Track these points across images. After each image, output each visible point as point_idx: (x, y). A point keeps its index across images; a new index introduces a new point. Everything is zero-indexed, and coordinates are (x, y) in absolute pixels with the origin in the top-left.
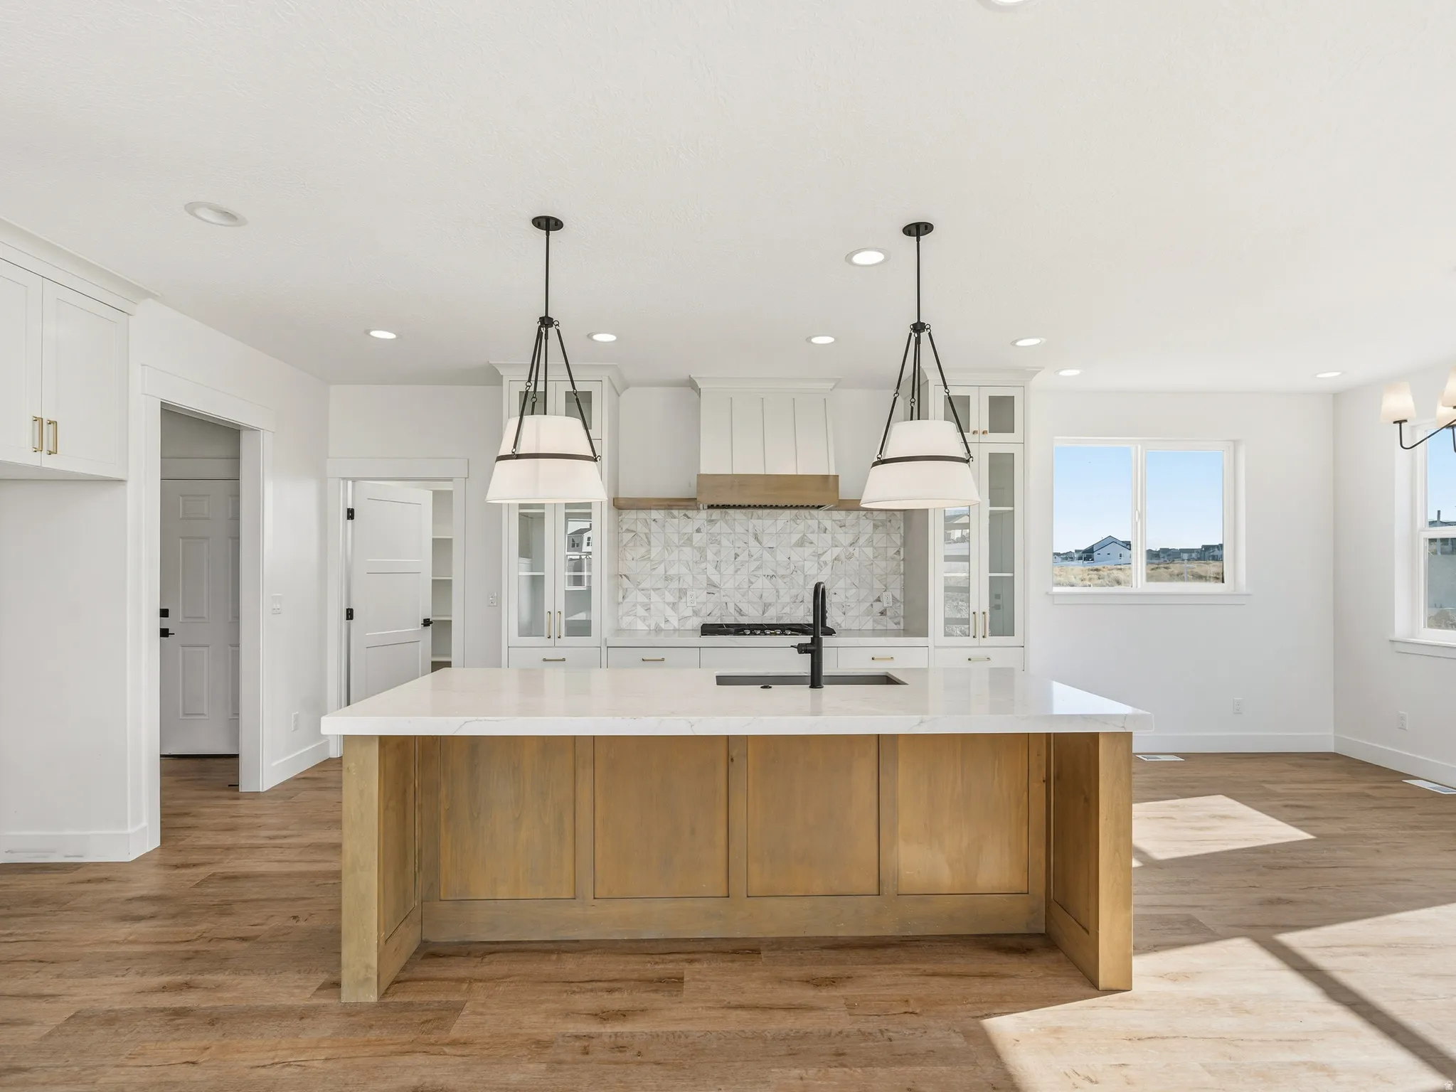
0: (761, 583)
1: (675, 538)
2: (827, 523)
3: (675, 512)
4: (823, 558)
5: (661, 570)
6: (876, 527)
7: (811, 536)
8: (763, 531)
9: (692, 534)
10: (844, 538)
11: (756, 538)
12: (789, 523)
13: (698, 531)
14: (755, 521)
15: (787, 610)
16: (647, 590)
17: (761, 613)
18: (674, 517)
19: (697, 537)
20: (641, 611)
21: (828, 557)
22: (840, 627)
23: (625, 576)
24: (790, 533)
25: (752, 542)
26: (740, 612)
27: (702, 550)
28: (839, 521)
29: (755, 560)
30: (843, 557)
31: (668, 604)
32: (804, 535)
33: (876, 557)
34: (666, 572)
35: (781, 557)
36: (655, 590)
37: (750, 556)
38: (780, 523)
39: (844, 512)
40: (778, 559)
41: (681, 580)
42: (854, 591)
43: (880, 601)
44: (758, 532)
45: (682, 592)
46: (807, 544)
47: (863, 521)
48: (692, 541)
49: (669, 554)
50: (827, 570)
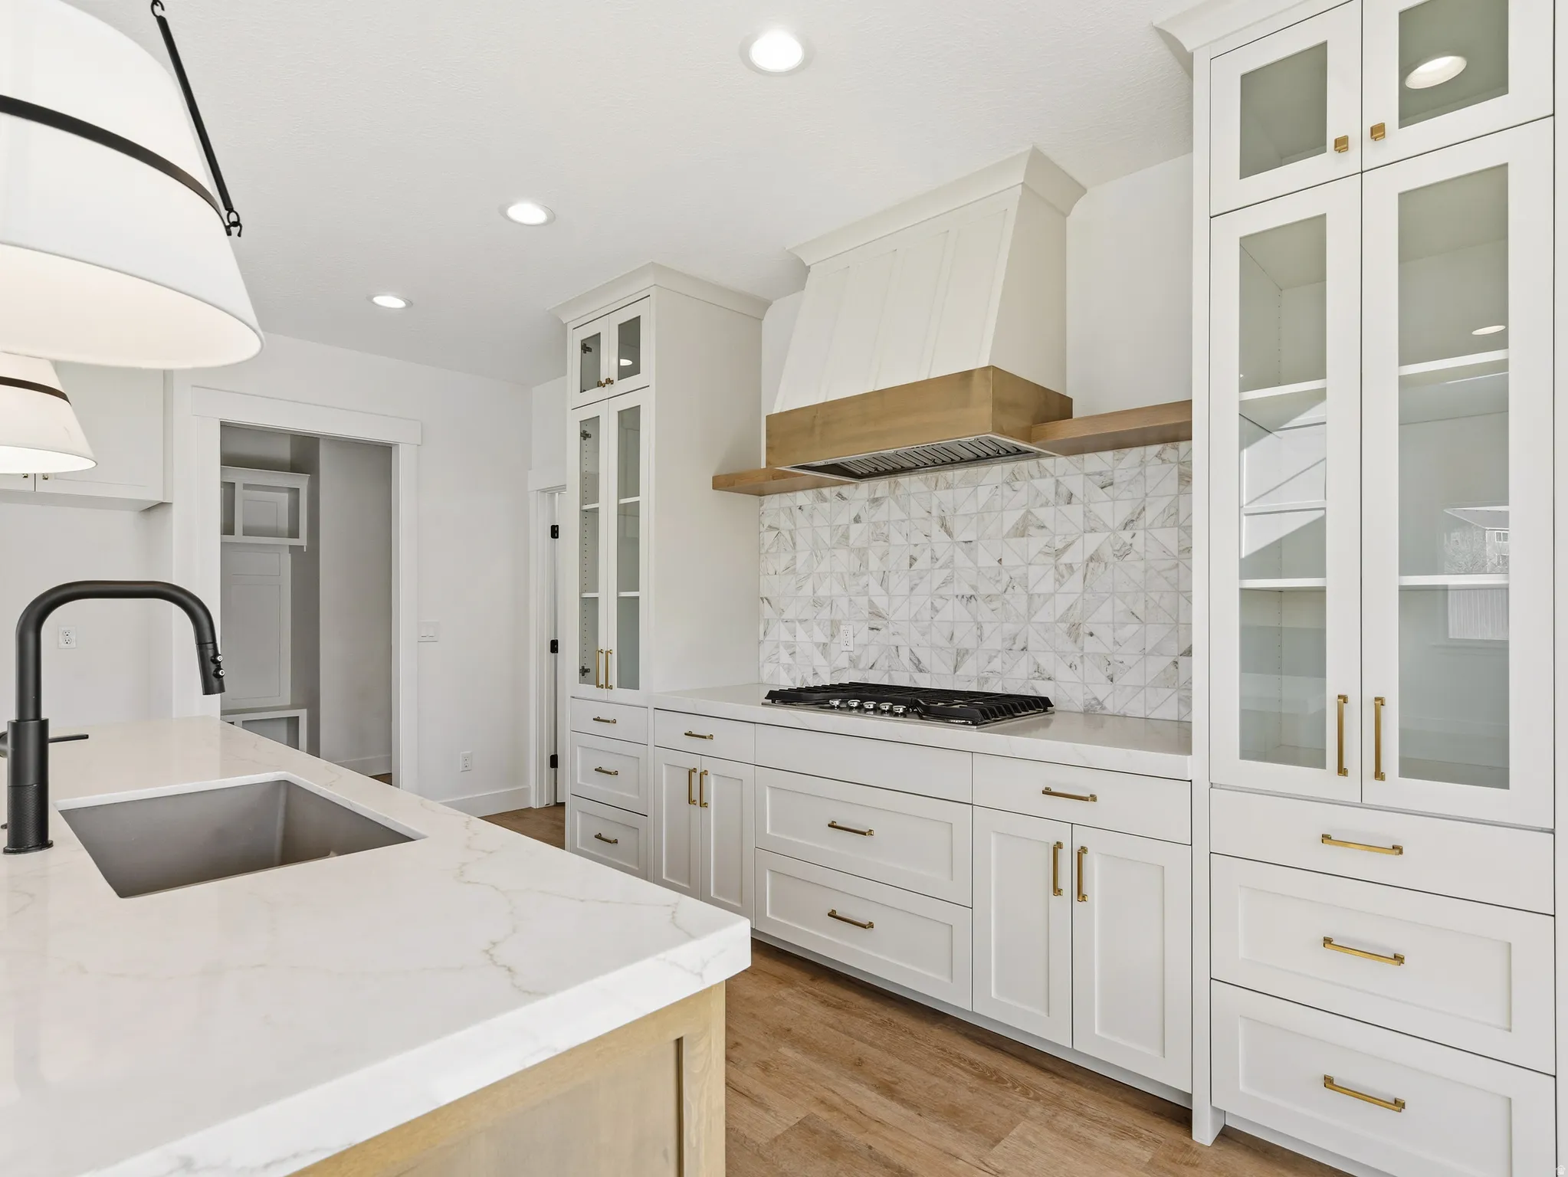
0: (953, 610)
1: (825, 535)
2: (1075, 483)
3: (826, 491)
4: (1066, 559)
5: (807, 589)
7: (1043, 514)
8: (955, 510)
9: (848, 527)
10: (1112, 510)
11: (944, 526)
12: (999, 492)
13: (857, 520)
14: (943, 495)
15: (996, 665)
16: (792, 621)
17: (952, 669)
18: (824, 500)
19: (855, 530)
20: (785, 658)
21: (1075, 556)
22: (1103, 708)
23: (767, 599)
24: (1003, 510)
25: (936, 529)
26: (918, 666)
27: (861, 553)
28: (1100, 474)
29: (941, 567)
30: (1108, 553)
31: (817, 645)
32: (1029, 512)
34: (814, 592)
35: (986, 560)
36: (801, 621)
37: (934, 559)
38: (984, 493)
39: (1110, 454)
40: (979, 565)
41: (834, 605)
42: (1135, 627)
44: (947, 513)
45: (835, 626)
46: (1032, 530)
47: (1154, 469)
48: (847, 538)
49: (819, 563)
50: (1074, 583)
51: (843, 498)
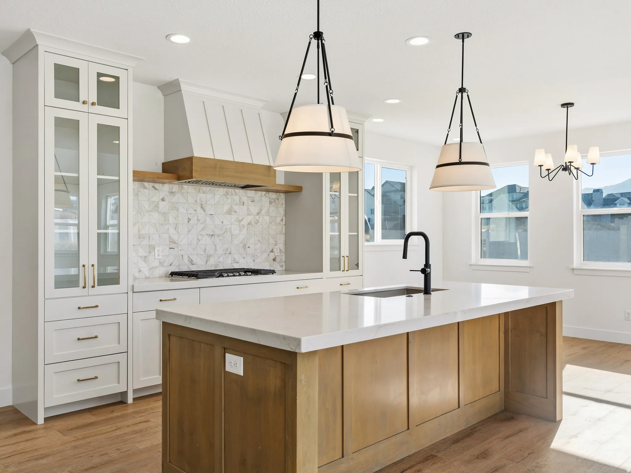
0: (205, 241)
1: (147, 205)
2: (244, 199)
3: (146, 184)
4: (242, 223)
6: (271, 203)
7: (236, 208)
8: (207, 202)
9: (158, 203)
10: (254, 209)
11: (202, 207)
12: (222, 197)
13: (163, 200)
14: (201, 195)
15: (221, 259)
17: (205, 263)
18: (145, 188)
19: (162, 204)
21: (245, 222)
24: (223, 205)
25: (199, 209)
27: (164, 214)
28: (251, 197)
29: (201, 223)
30: (253, 223)
31: (141, 257)
32: (231, 206)
33: (271, 223)
34: (139, 231)
35: (218, 222)
37: (198, 220)
38: (217, 197)
39: (254, 191)
40: (215, 223)
41: (151, 239)
42: (260, 245)
43: (273, 252)
44: (203, 203)
45: (152, 248)
46: (233, 213)
47: (264, 199)
48: (158, 207)
49: (142, 218)
50: (244, 231)
51: (156, 189)
